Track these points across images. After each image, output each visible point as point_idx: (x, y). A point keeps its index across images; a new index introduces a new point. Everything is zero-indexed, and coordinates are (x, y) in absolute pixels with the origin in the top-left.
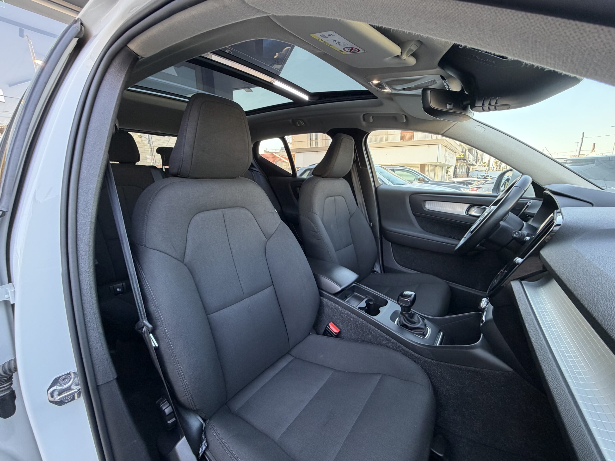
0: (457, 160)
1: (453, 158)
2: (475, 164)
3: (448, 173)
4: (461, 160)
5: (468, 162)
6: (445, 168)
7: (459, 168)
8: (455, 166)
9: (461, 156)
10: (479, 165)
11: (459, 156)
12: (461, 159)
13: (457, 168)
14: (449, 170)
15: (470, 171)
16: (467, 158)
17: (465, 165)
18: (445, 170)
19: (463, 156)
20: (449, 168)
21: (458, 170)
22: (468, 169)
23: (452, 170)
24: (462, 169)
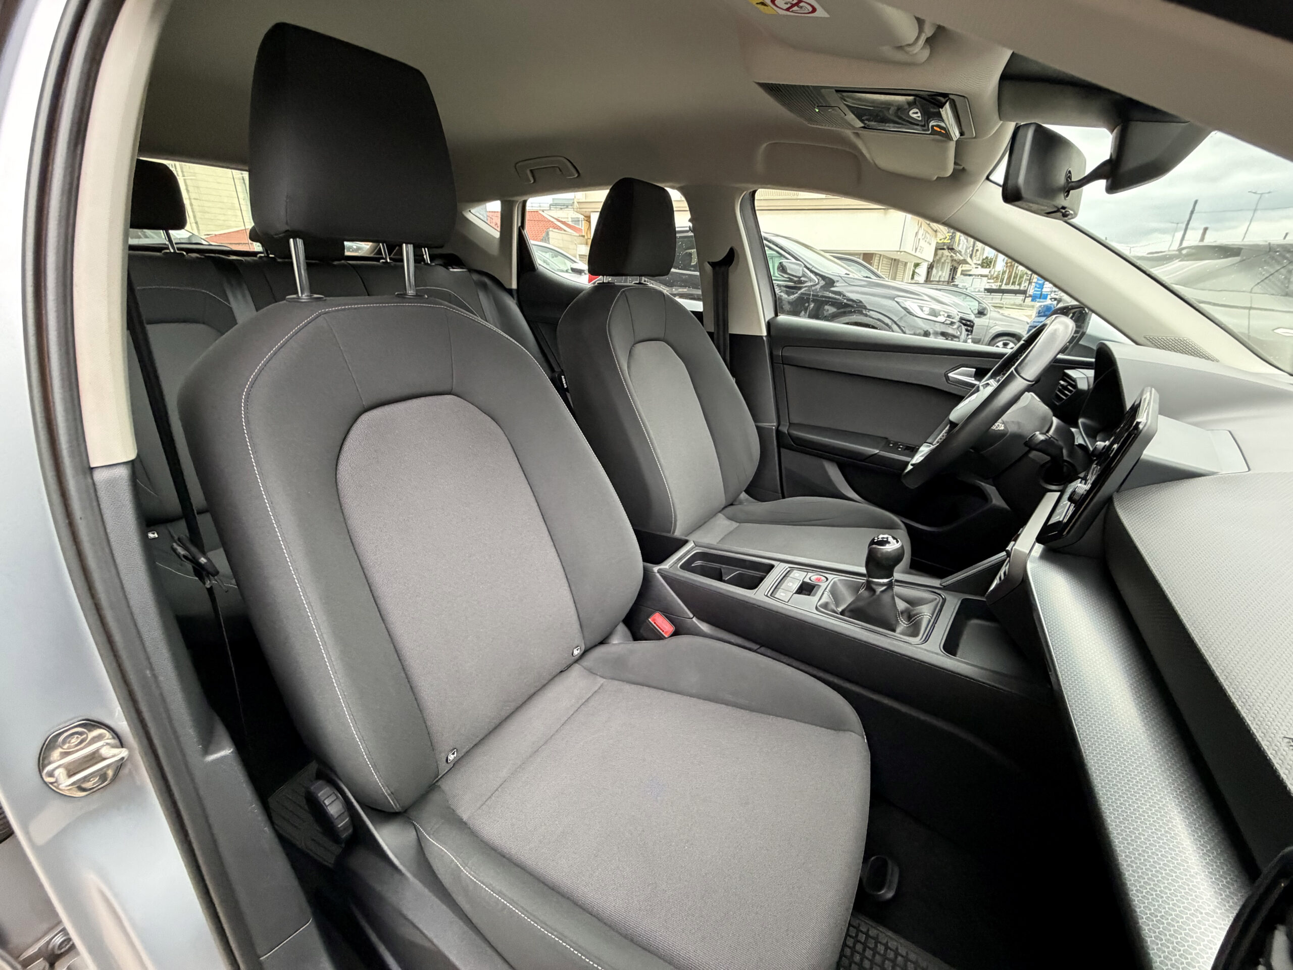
0: (937, 249)
1: (930, 244)
2: (969, 260)
3: (916, 277)
4: (944, 249)
5: (958, 254)
6: (910, 266)
7: (936, 268)
8: (931, 261)
9: (946, 241)
10: (975, 264)
11: (940, 240)
12: (945, 247)
13: (933, 267)
14: (916, 271)
15: (956, 275)
16: (955, 247)
17: (948, 263)
18: (910, 269)
19: (949, 241)
20: (917, 265)
21: (934, 271)
22: (954, 270)
23: (922, 271)
24: (942, 269)
